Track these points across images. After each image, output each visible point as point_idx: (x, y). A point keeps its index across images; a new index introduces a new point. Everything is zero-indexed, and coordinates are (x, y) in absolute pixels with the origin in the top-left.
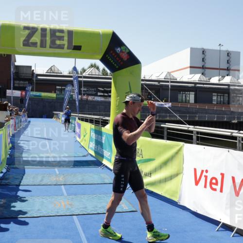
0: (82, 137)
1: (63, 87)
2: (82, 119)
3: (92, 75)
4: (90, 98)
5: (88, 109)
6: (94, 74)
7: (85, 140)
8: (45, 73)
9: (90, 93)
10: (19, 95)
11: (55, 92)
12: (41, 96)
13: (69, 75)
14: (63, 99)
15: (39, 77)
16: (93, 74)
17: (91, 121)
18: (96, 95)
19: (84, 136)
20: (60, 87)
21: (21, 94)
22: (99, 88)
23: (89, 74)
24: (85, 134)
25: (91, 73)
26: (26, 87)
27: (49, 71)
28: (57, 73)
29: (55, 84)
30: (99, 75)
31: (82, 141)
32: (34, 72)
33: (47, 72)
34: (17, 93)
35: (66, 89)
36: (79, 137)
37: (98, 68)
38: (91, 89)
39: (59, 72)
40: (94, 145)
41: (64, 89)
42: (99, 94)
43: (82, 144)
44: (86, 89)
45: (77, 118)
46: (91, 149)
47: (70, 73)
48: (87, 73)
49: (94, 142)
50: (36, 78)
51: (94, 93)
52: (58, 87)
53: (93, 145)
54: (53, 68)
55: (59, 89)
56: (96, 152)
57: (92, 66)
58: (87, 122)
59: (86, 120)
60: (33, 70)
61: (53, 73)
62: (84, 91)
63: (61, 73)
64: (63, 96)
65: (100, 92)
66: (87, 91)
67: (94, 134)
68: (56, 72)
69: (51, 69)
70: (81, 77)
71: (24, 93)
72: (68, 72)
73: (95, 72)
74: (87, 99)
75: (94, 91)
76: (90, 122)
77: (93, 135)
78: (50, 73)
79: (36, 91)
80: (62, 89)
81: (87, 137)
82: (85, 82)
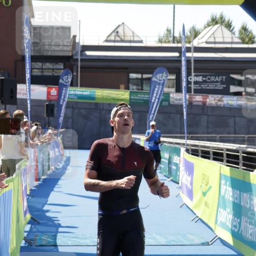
0: (197, 195)
1: (145, 76)
2: (195, 152)
3: (215, 43)
4: (212, 100)
5: (208, 127)
6: (221, 40)
7: (206, 204)
8: (102, 43)
9: (211, 87)
10: (44, 97)
11: (127, 88)
12: (94, 98)
13: (160, 45)
14: (147, 104)
15: (88, 53)
16: (217, 40)
17: (217, 156)
18: (226, 92)
19: (204, 194)
20: (139, 76)
21: (49, 93)
22: (233, 76)
23: (207, 42)
24: (205, 188)
25: (212, 40)
26: (58, 78)
27: (112, 38)
28: (130, 42)
29: (127, 68)
30: (232, 43)
31: (197, 206)
32: (77, 41)
33: (106, 41)
34: (40, 92)
35: (154, 79)
36: (190, 194)
37: (229, 26)
38: (213, 79)
39: (136, 39)
40: (231, 217)
41: (150, 79)
42: (233, 89)
43: (199, 213)
44: (200, 79)
45: (183, 150)
46: (223, 225)
47: (160, 41)
48: (204, 40)
49: (230, 209)
50: (82, 55)
51: (221, 87)
52: (133, 76)
53: (227, 216)
54: (120, 30)
55: (137, 79)
56: (235, 235)
57: (214, 21)
58: (209, 158)
59: (205, 155)
60: (75, 37)
61: (122, 41)
62: (196, 83)
63: (141, 42)
64: (146, 97)
65: (234, 85)
66: (204, 82)
67: (230, 189)
68: (128, 38)
69: (116, 31)
70: (188, 49)
71: (54, 92)
72: (157, 39)
73: (222, 36)
74: (204, 103)
75: (222, 82)
76: (214, 159)
77: (228, 192)
78: (115, 41)
79: (82, 86)
80: (142, 79)
81: (213, 197)
82: (197, 61)
